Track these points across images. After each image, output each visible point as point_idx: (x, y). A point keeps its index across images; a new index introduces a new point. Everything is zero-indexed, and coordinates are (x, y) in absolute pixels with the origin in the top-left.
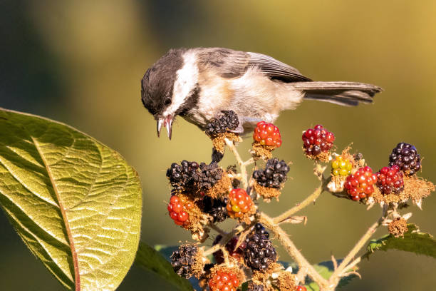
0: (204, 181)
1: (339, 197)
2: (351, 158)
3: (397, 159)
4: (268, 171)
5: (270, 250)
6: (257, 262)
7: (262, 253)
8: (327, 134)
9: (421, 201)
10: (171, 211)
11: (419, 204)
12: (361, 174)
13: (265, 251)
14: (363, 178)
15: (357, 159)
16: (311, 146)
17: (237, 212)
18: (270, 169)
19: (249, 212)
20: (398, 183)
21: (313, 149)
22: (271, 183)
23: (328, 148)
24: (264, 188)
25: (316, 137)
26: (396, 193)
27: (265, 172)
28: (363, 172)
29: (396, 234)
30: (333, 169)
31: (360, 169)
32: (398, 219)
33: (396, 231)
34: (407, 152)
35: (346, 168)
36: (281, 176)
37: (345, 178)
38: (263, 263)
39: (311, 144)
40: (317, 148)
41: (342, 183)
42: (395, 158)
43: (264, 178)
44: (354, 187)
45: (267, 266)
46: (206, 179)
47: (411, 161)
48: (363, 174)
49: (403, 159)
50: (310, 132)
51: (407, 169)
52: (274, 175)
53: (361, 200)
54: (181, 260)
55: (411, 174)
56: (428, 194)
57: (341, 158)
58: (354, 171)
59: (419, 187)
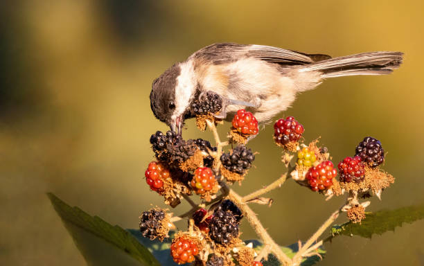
0: (176, 155)
1: (302, 185)
2: (317, 150)
3: (363, 151)
4: (234, 157)
5: (232, 226)
6: (219, 236)
7: (224, 228)
8: (296, 126)
9: (380, 191)
10: (148, 177)
11: (378, 194)
12: (323, 167)
13: (228, 227)
14: (323, 171)
15: (322, 152)
16: (281, 135)
17: (200, 189)
18: (236, 156)
19: (211, 191)
20: (358, 172)
21: (283, 137)
22: (235, 168)
23: (296, 139)
24: (228, 171)
25: (286, 128)
26: (357, 182)
27: (231, 157)
28: (324, 165)
29: (354, 220)
30: (298, 159)
31: (323, 163)
32: (357, 206)
33: (354, 217)
34: (372, 146)
35: (310, 159)
36: (246, 163)
37: (308, 169)
38: (225, 238)
39: (280, 133)
40: (286, 137)
41: (305, 173)
42: (360, 150)
43: (229, 163)
44: (315, 178)
45: (229, 241)
46: (178, 153)
47: (374, 154)
48: (324, 168)
49: (367, 152)
50: (282, 122)
51: (370, 161)
52: (239, 162)
53: (320, 191)
54: (148, 223)
55: (374, 166)
56: (388, 186)
57: (307, 149)
58: (317, 164)
59: (379, 178)
